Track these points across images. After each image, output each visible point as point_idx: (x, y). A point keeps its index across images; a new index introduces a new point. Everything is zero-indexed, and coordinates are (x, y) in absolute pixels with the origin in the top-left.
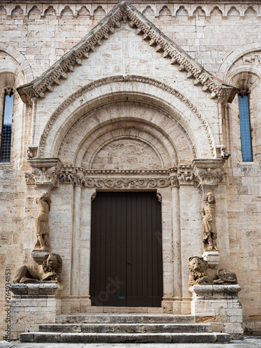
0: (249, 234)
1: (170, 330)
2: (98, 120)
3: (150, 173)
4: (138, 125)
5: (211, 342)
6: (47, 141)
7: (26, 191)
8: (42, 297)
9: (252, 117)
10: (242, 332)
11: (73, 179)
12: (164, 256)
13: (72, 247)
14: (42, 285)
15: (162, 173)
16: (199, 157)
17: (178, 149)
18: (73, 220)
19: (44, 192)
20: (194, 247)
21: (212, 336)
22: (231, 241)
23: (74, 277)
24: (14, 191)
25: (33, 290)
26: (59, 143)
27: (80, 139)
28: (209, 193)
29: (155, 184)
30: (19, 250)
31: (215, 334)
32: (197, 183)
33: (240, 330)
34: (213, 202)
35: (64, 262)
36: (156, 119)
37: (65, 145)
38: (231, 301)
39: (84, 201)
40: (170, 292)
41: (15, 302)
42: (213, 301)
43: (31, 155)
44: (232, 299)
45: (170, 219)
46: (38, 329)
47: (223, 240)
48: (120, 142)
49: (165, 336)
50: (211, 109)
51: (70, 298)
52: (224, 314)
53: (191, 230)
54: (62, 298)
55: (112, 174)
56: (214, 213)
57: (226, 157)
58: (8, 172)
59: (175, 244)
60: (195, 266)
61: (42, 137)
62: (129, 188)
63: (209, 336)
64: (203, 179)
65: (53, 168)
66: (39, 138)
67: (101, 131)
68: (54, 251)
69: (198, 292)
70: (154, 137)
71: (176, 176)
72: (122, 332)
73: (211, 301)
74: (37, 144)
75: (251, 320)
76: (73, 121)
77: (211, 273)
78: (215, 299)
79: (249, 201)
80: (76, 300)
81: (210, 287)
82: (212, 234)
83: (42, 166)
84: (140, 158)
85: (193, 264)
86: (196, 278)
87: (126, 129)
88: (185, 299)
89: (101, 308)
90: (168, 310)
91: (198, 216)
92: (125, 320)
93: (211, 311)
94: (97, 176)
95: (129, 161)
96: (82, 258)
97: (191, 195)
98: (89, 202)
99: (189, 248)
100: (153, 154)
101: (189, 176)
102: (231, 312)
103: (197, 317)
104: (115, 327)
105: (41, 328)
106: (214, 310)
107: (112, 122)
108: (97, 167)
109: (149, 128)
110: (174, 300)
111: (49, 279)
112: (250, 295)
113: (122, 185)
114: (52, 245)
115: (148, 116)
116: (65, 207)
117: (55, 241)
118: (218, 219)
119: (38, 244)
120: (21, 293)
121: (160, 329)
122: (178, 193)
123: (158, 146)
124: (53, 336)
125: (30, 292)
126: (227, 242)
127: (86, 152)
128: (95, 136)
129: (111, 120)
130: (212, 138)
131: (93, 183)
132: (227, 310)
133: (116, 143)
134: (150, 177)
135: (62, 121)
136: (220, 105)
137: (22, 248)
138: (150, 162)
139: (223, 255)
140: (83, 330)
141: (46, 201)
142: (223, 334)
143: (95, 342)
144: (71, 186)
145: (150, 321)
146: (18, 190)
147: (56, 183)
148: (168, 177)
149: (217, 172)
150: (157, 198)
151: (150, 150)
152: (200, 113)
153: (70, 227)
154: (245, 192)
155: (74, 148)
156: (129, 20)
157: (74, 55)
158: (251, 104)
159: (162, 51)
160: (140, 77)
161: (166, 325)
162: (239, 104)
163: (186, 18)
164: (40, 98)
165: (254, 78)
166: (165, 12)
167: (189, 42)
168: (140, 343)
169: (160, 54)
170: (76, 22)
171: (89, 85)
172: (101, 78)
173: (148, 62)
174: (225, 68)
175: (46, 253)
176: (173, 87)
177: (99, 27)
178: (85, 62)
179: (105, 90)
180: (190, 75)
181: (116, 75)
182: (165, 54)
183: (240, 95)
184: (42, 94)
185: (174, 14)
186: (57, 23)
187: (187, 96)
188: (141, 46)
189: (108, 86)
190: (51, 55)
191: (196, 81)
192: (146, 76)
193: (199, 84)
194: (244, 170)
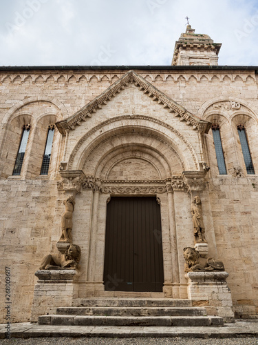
0: (230, 229)
1: (170, 313)
2: (112, 145)
3: (151, 182)
4: (142, 149)
5: (207, 326)
6: (75, 159)
7: (57, 196)
8: (62, 282)
9: (223, 144)
10: (233, 316)
11: (93, 187)
12: (164, 247)
13: (90, 240)
14: (62, 272)
15: (160, 182)
16: (187, 169)
17: (171, 165)
18: (92, 218)
19: (70, 195)
20: (187, 239)
21: (207, 319)
22: (216, 235)
23: (91, 265)
24: (48, 195)
25: (55, 276)
26: (84, 160)
27: (99, 158)
28: (196, 197)
29: (155, 190)
30: (48, 241)
31: (210, 317)
32: (187, 189)
33: (231, 314)
34: (200, 204)
35: (82, 252)
36: (154, 144)
37: (88, 162)
38: (221, 286)
39: (101, 204)
40: (170, 278)
41: (39, 286)
42: (206, 286)
43: (62, 168)
44: (222, 284)
45: (167, 218)
46: (55, 311)
47: (210, 234)
48: (129, 160)
49: (165, 320)
50: (193, 137)
51: (87, 283)
52: (216, 298)
53: (184, 226)
54: (79, 283)
55: (123, 183)
56: (201, 212)
57: (208, 170)
58: (45, 181)
59: (172, 237)
60: (189, 255)
61: (71, 156)
62: (135, 193)
63: (204, 319)
64: (191, 186)
65: (78, 178)
66: (69, 156)
67: (114, 153)
68: (75, 243)
69: (193, 278)
70: (154, 157)
71: (170, 185)
72: (128, 315)
73: (204, 286)
74: (67, 161)
75: (239, 304)
76: (94, 145)
77: (203, 262)
78: (207, 284)
79: (228, 204)
80: (91, 285)
81: (202, 274)
82: (201, 229)
83: (70, 176)
84: (143, 172)
85: (187, 254)
86: (190, 266)
87: (133, 151)
88: (182, 285)
89: (112, 293)
90: (168, 294)
91: (188, 215)
92: (131, 304)
93: (204, 296)
94: (112, 185)
95: (135, 174)
96: (98, 248)
97: (182, 199)
98: (105, 204)
99: (183, 241)
100: (153, 169)
101: (180, 184)
102: (222, 297)
103: (193, 301)
104: (122, 310)
105: (59, 311)
106: (207, 294)
108: (111, 178)
109: (149, 151)
110: (173, 285)
111: (68, 266)
112: (237, 281)
113: (130, 191)
114: (74, 238)
115: (148, 142)
116: (86, 207)
117: (77, 234)
118: (205, 217)
119: (63, 237)
120: (43, 278)
121: (161, 313)
122: (173, 197)
123: (157, 163)
124: (68, 319)
125: (52, 278)
126: (213, 235)
127: (104, 167)
128: (110, 156)
129: (122, 145)
130: (196, 157)
131: (108, 190)
132: (218, 295)
133: (126, 161)
134: (151, 185)
135: (86, 145)
136: (199, 134)
137: (50, 240)
138: (151, 175)
139: (211, 246)
140: (95, 313)
141: (72, 203)
142: (217, 317)
143: (104, 325)
144: (91, 191)
145: (153, 305)
146: (51, 195)
147: (80, 189)
148: (164, 185)
149: (201, 181)
150: (157, 202)
151: (151, 166)
152: (186, 139)
153: (89, 223)
154: (224, 197)
155: (94, 164)
156: (134, 81)
157: (96, 102)
158: (222, 135)
159: (157, 100)
160: (142, 116)
161: (166, 309)
162: (214, 135)
163: (173, 82)
164: (71, 129)
165: (222, 118)
166: (159, 79)
167: (176, 96)
168: (144, 326)
169: (155, 102)
170: (100, 84)
171: (107, 122)
172: (115, 116)
173: (148, 107)
174: (201, 112)
175: (68, 244)
176: (166, 122)
177: (114, 86)
178: (104, 107)
179: (118, 124)
180: (177, 114)
181: (125, 114)
182: (159, 102)
183: (213, 129)
184: (73, 127)
185: (165, 79)
186: (87, 85)
187: (176, 128)
188: (142, 97)
189: (120, 122)
190: (82, 104)
191: (182, 119)
192: (147, 115)
193: (184, 120)
194: (222, 180)
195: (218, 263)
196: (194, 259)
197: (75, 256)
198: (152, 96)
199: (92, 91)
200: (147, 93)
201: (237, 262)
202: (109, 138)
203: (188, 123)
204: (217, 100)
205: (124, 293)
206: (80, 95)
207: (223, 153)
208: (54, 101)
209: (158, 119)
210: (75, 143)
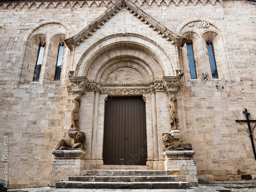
0: (197, 120)
1: (151, 180)
2: (109, 57)
3: (139, 85)
4: (132, 59)
5: (178, 188)
6: (80, 68)
7: (67, 96)
8: (72, 159)
9: (195, 55)
10: (197, 182)
11: (94, 89)
12: (148, 134)
13: (93, 128)
14: (72, 151)
15: (145, 85)
16: (166, 75)
17: (154, 72)
18: (94, 112)
19: (77, 96)
20: (165, 127)
21: (178, 184)
22: (187, 124)
23: (93, 147)
24: (61, 96)
25: (67, 154)
26: (87, 69)
27: (99, 67)
28: (173, 96)
29: (142, 91)
30: (61, 130)
31: (180, 183)
32: (166, 90)
33: (196, 180)
34: (175, 101)
35: (87, 137)
36: (141, 56)
37: (91, 70)
38: (189, 161)
39: (100, 102)
40: (151, 156)
41: (55, 162)
42: (178, 161)
43: (71, 75)
44: (190, 159)
45: (150, 112)
46: (68, 179)
47: (183, 123)
48: (122, 69)
49: (148, 184)
50: (172, 50)
51: (91, 159)
52: (185, 169)
53: (163, 118)
54: (85, 159)
55: (117, 86)
56: (176, 107)
57: (182, 75)
58: (58, 85)
59: (154, 126)
60: (166, 139)
61: (77, 65)
62: (126, 94)
63: (176, 184)
64: (169, 88)
65: (83, 82)
66: (76, 66)
67: (111, 63)
68: (81, 131)
69: (169, 155)
70: (141, 66)
71: (153, 87)
72: (121, 181)
73: (176, 161)
74: (74, 69)
75: (202, 174)
76: (95, 57)
77: (176, 144)
78: (179, 160)
79: (197, 101)
80: (94, 161)
81: (176, 152)
82: (176, 120)
83: (77, 81)
84: (133, 77)
85: (165, 138)
86: (167, 147)
87: (125, 61)
88: (161, 160)
89: (109, 166)
90: (150, 167)
91: (167, 109)
92: (123, 173)
93: (176, 168)
94: (108, 88)
95: (127, 79)
96: (99, 135)
97: (162, 97)
98: (104, 102)
99: (162, 128)
100: (140, 75)
101: (161, 86)
102: (189, 168)
103: (168, 171)
104: (116, 178)
105: (70, 179)
106: (178, 167)
107: (117, 58)
108: (108, 82)
109: (137, 61)
110: (154, 161)
111: (77, 147)
112: (201, 157)
113: (123, 92)
114: (81, 127)
115: (137, 54)
116: (89, 104)
117: (83, 124)
118: (179, 111)
119: (72, 126)
120: (59, 156)
121: (145, 179)
122: (155, 96)
123: (143, 71)
124: (77, 184)
125: (65, 156)
126: (185, 124)
127: (103, 74)
128: (107, 66)
129: (117, 57)
130: (173, 65)
131: (106, 91)
132: (187, 167)
133: (120, 69)
134: (138, 87)
135: (88, 57)
136: (177, 47)
137: (63, 129)
138: (139, 79)
139: (183, 132)
140: (97, 180)
141: (78, 101)
142: (185, 182)
143: (103, 188)
144: (93, 92)
145: (139, 174)
146: (63, 95)
147: (84, 91)
148: (149, 88)
149: (177, 84)
150: (143, 100)
151: (138, 73)
152: (166, 51)
153: (91, 116)
154: (194, 96)
155: (95, 72)
156: (126, 6)
157: (96, 23)
158: (194, 48)
159: (143, 21)
160: (132, 34)
161: (148, 177)
162: (188, 49)
163: (156, 6)
164: (77, 45)
165: (195, 35)
166: (145, 4)
167: (159, 17)
168: (132, 188)
169: (142, 22)
170: (99, 9)
171: (104, 38)
172: (111, 34)
173: (137, 27)
174: (178, 30)
175: (76, 132)
176: (151, 38)
177: (110, 9)
178: (102, 27)
179: (113, 41)
180: (159, 32)
181: (119, 32)
182: (146, 22)
183: (187, 44)
184: (78, 43)
185: (150, 4)
186: (88, 9)
187: (158, 43)
188: (132, 19)
189: (115, 39)
190: (85, 25)
191: (163, 35)
192: (136, 33)
193: (165, 37)
194: (193, 83)
195: (188, 144)
196: (170, 142)
197: (82, 140)
198: (140, 18)
199: (93, 15)
200: (136, 15)
201: (202, 144)
202: (106, 51)
203: (168, 39)
204: (191, 20)
205: (118, 166)
206: (84, 17)
207: (195, 62)
208: (63, 23)
209: (144, 36)
210: (80, 56)
